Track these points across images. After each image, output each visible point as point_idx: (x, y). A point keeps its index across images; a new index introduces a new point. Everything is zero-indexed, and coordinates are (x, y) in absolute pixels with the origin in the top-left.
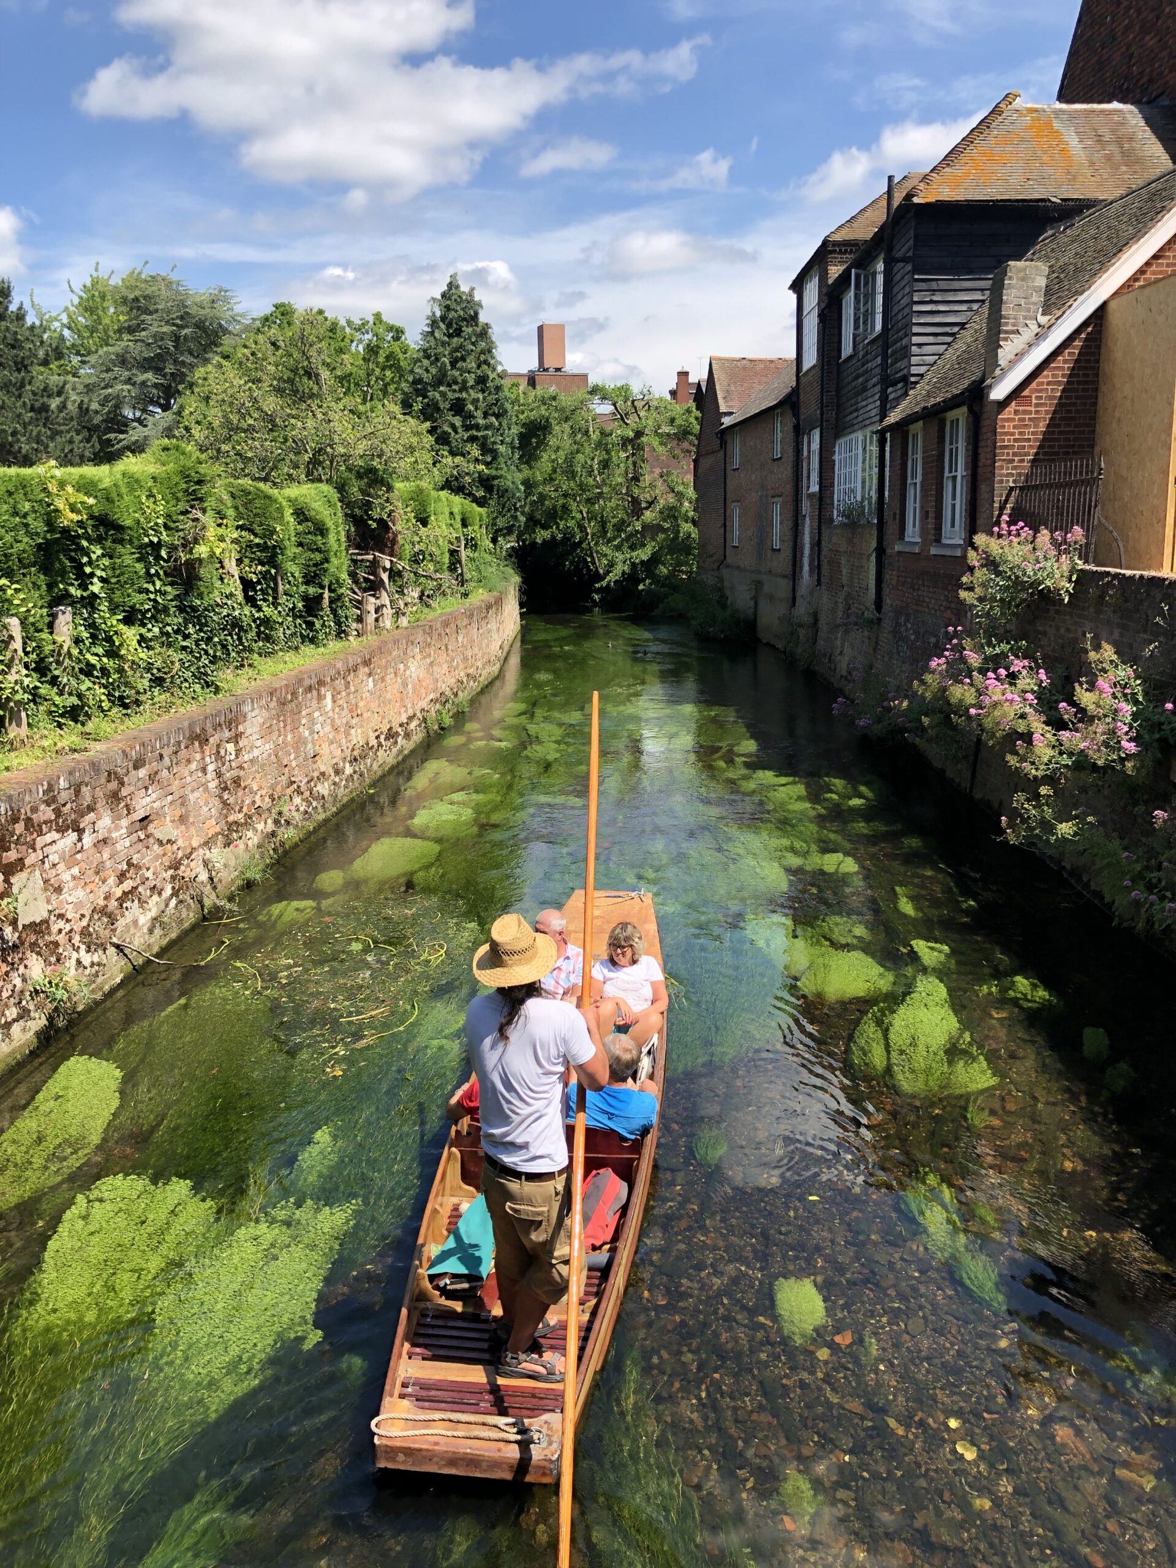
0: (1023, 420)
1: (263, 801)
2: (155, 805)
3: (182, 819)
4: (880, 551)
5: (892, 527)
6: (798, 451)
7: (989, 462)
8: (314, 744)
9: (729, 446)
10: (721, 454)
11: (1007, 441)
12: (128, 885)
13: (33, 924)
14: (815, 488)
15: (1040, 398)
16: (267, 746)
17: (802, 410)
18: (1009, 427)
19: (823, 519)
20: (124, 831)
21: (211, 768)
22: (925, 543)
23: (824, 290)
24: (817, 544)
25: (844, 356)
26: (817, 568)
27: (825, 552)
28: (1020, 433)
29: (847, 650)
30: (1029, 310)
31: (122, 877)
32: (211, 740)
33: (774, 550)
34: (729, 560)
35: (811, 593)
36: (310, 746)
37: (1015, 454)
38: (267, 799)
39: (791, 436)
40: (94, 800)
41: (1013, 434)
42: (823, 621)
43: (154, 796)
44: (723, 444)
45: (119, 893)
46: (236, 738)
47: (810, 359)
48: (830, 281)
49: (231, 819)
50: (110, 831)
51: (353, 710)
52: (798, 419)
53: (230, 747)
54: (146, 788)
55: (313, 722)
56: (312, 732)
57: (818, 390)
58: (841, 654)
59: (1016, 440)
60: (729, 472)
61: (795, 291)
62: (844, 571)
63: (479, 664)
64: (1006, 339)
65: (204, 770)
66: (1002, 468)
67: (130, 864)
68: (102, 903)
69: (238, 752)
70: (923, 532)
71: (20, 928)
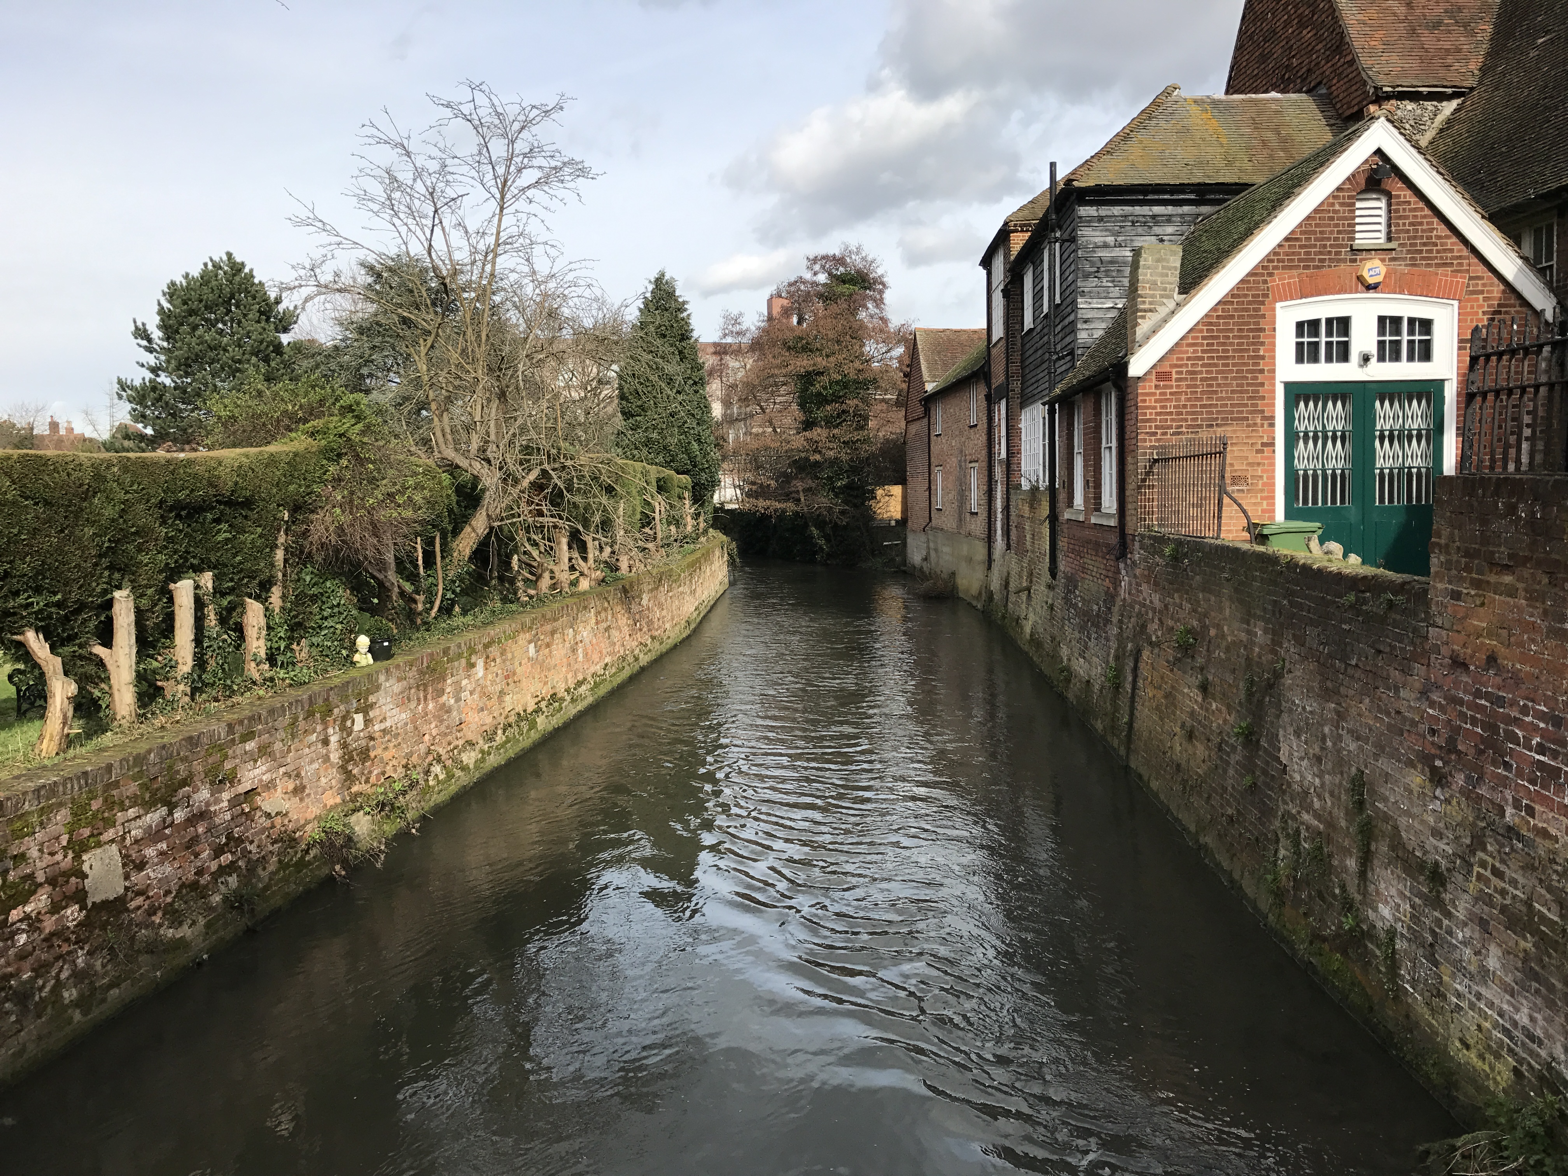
0: (1164, 394)
1: (395, 771)
2: (264, 778)
3: (299, 790)
4: (1053, 518)
5: (1062, 496)
6: (990, 419)
7: (1134, 434)
8: (460, 713)
9: (932, 412)
10: (926, 420)
11: (1149, 414)
12: (226, 858)
13: (105, 903)
14: (1003, 455)
15: (1181, 373)
16: (404, 716)
17: (993, 381)
18: (1150, 401)
19: (1011, 486)
20: (225, 804)
21: (334, 739)
22: (1087, 510)
23: (1008, 266)
24: (1007, 508)
25: (1026, 329)
26: (1007, 533)
27: (1013, 517)
28: (1162, 407)
29: (1031, 616)
30: (1165, 289)
31: (218, 852)
32: (336, 711)
33: (972, 514)
34: (934, 522)
35: (1003, 556)
36: (455, 713)
37: (1156, 427)
38: (400, 770)
39: (984, 404)
40: (191, 775)
41: (1155, 408)
42: (1012, 586)
43: (264, 768)
44: (927, 413)
45: (214, 866)
46: (365, 710)
47: (998, 332)
48: (1012, 258)
49: (355, 789)
50: (208, 804)
51: (509, 676)
52: (989, 388)
53: (359, 718)
54: (256, 761)
55: (459, 690)
56: (458, 700)
57: (1004, 361)
58: (1026, 618)
59: (1157, 414)
60: (933, 438)
61: (984, 268)
62: (1028, 538)
63: (668, 626)
64: (1143, 317)
65: (326, 742)
66: (1145, 440)
67: (229, 837)
68: (191, 876)
69: (367, 722)
70: (1086, 500)
71: (90, 905)
